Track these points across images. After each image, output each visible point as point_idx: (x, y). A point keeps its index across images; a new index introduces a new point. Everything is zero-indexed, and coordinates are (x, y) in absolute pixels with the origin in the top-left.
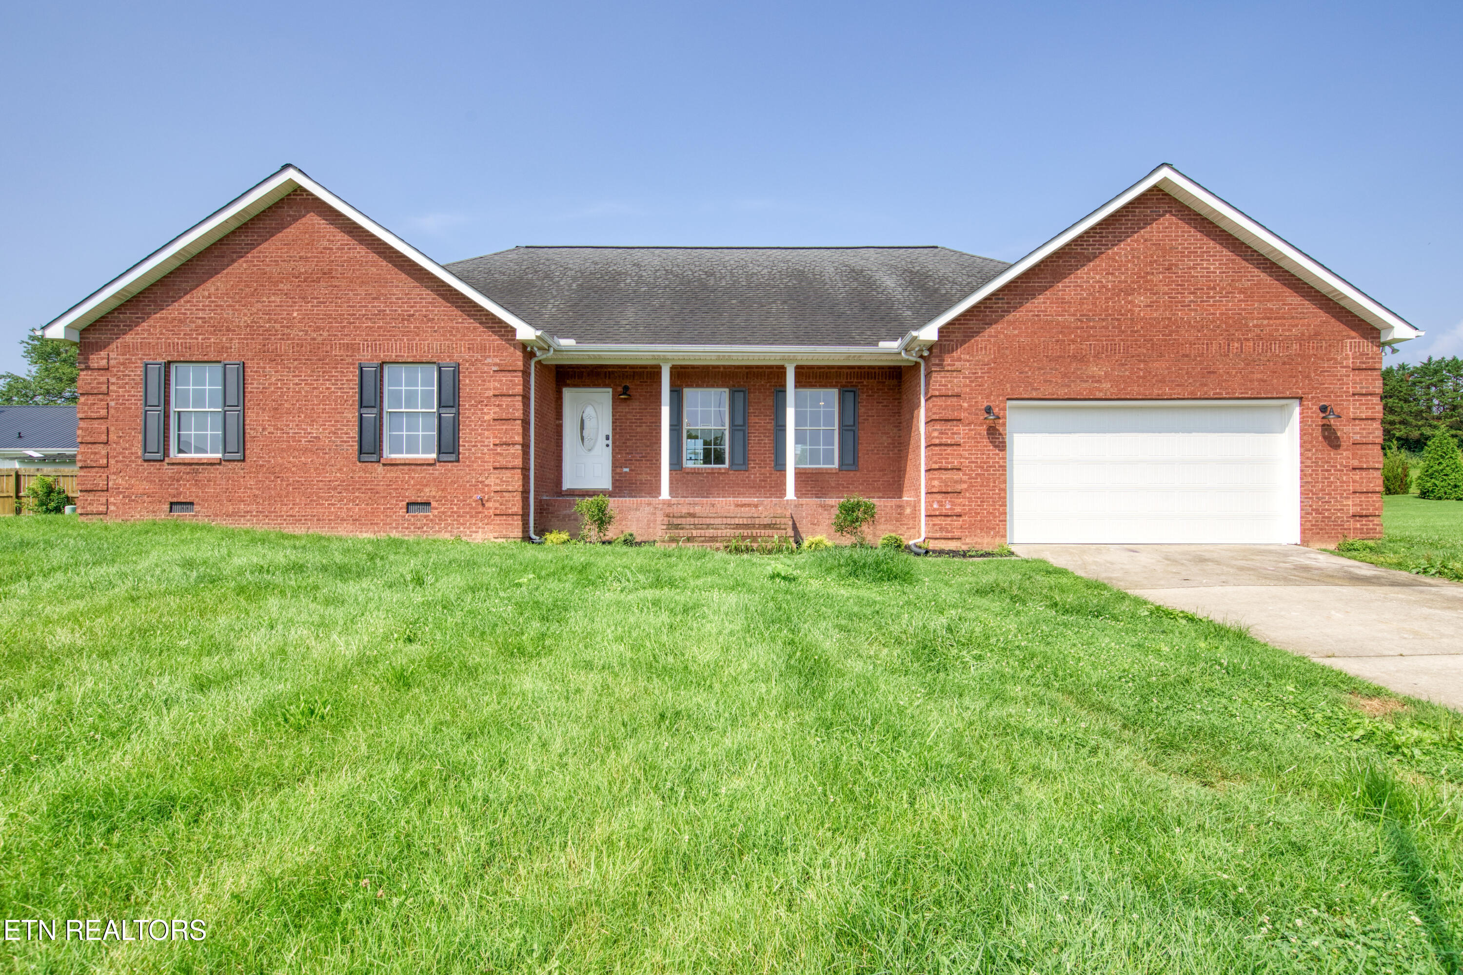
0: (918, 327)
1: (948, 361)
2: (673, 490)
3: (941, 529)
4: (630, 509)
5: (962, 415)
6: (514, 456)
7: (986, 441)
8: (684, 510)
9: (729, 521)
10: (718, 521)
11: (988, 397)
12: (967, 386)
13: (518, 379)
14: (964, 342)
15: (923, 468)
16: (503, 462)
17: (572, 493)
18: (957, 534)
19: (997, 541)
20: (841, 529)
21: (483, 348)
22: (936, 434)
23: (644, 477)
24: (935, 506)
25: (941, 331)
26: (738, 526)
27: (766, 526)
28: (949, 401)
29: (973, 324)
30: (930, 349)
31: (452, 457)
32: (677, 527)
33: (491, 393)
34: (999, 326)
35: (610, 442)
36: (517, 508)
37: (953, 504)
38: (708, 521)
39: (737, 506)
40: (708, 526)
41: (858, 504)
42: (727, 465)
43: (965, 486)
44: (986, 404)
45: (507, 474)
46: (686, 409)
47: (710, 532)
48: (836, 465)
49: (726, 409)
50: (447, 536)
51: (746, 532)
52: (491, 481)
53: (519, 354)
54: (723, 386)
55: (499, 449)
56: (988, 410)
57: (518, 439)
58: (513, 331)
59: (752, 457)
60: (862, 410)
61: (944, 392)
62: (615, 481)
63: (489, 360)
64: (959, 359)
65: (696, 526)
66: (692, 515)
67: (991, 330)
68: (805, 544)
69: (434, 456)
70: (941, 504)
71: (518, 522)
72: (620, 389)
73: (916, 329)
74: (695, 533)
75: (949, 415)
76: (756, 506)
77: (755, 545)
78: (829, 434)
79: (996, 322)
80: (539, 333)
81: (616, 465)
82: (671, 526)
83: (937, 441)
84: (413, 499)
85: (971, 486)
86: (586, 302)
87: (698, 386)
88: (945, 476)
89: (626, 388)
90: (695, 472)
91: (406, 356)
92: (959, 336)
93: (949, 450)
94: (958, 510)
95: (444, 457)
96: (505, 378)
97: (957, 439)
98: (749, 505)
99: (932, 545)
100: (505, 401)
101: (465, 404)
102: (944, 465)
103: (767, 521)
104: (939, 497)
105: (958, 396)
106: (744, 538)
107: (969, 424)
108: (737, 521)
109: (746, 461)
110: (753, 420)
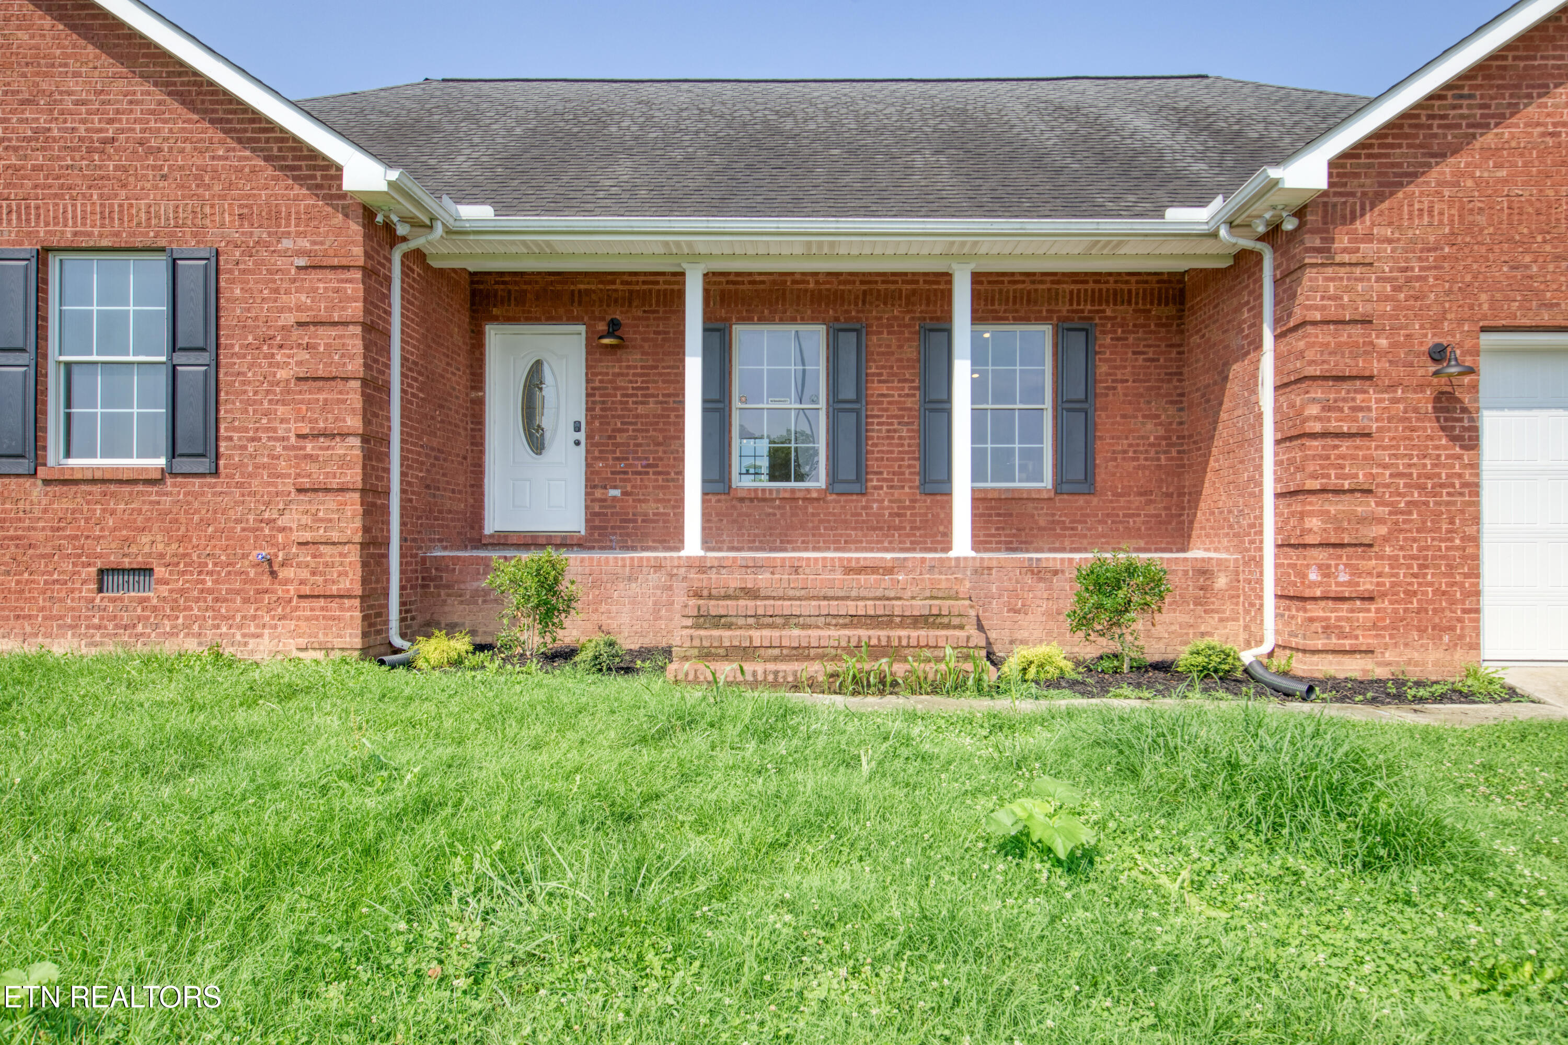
0: (1282, 157)
1: (1342, 240)
2: (710, 538)
3: (1327, 630)
4: (616, 578)
5: (1376, 367)
6: (343, 463)
7: (1430, 426)
8: (734, 581)
9: (834, 607)
10: (810, 607)
11: (1436, 324)
12: (1387, 299)
13: (354, 286)
14: (1380, 197)
15: (1269, 487)
16: (318, 475)
17: (503, 541)
18: (1363, 641)
19: (1460, 657)
20: (1083, 622)
21: (274, 217)
22: (1314, 410)
23: (650, 508)
24: (1313, 576)
25: (1337, 165)
26: (854, 620)
27: (919, 621)
28: (1346, 335)
29: (1401, 154)
30: (1300, 213)
31: (203, 465)
32: (718, 621)
33: (289, 319)
34: (1461, 161)
35: (582, 436)
36: (351, 581)
37: (1355, 572)
38: (787, 607)
39: (848, 570)
40: (788, 620)
41: (1131, 570)
42: (822, 483)
43: (1383, 530)
44: (1431, 340)
45: (330, 502)
46: (739, 368)
47: (794, 635)
48: (1047, 482)
49: (819, 368)
50: (191, 645)
51: (877, 635)
52: (288, 520)
53: (355, 229)
54: (814, 320)
55: (309, 447)
56: (1438, 354)
57: (354, 422)
58: (332, 171)
59: (874, 465)
60: (1103, 368)
61: (1333, 312)
62: (592, 517)
63: (287, 243)
64: (1369, 237)
65: (760, 621)
66: (752, 594)
67: (1445, 170)
68: (1011, 666)
69: (162, 462)
70: (1325, 570)
71: (353, 614)
72: (602, 327)
73: (1277, 163)
74: (759, 636)
75: (1346, 365)
76: (889, 571)
77: (899, 669)
78: (1032, 418)
79: (1455, 151)
80: (394, 175)
81: (593, 482)
82: (703, 620)
83: (1317, 427)
84: (113, 560)
85: (1396, 529)
86: (536, 152)
87: (762, 320)
88: (1335, 506)
89: (614, 327)
90: (756, 498)
91: (99, 235)
92: (1369, 183)
93: (1345, 446)
94: (1367, 585)
95: (184, 465)
96: (323, 282)
97: (1364, 421)
98: (874, 570)
99: (1303, 666)
100: (325, 336)
101: (233, 343)
102: (1333, 482)
103: (919, 607)
104: (1321, 555)
105: (1366, 322)
106: (876, 652)
107: (1392, 387)
108: (851, 607)
109: (861, 474)
110: (877, 388)
